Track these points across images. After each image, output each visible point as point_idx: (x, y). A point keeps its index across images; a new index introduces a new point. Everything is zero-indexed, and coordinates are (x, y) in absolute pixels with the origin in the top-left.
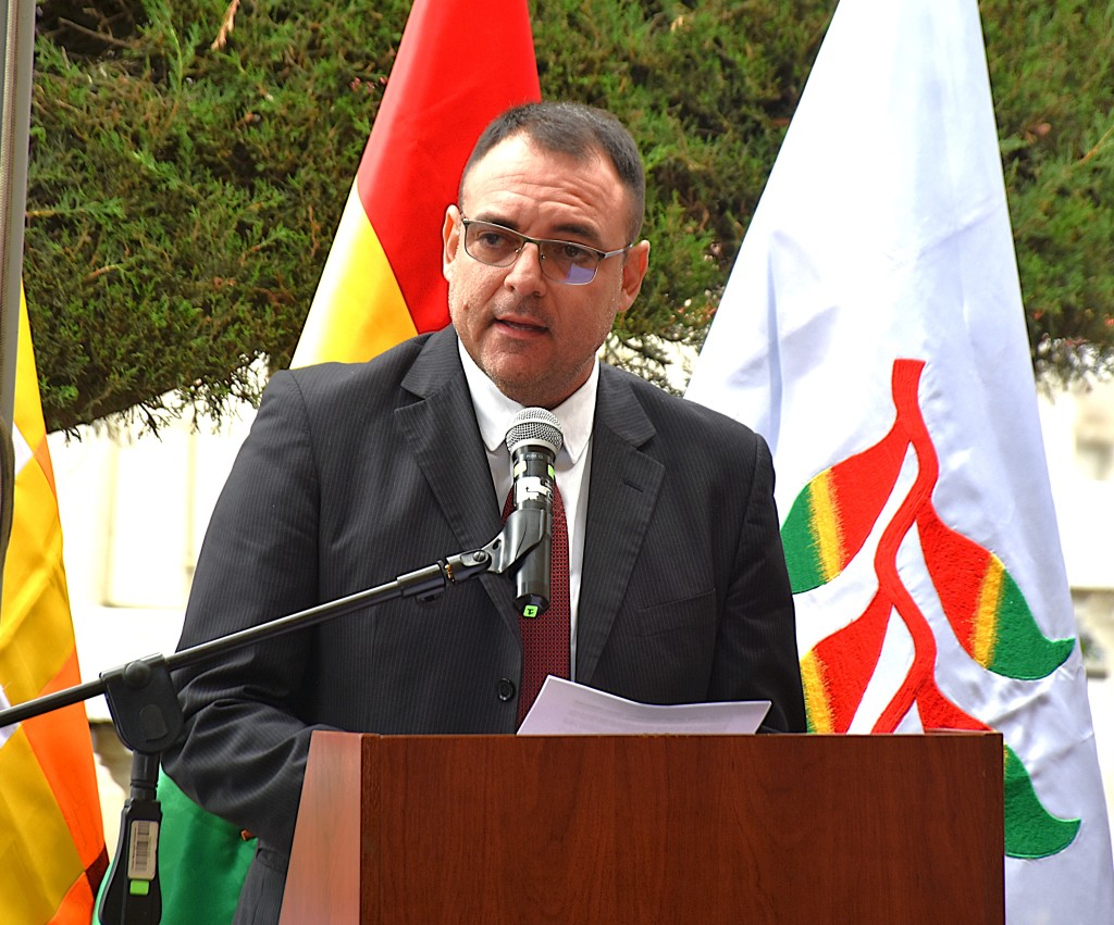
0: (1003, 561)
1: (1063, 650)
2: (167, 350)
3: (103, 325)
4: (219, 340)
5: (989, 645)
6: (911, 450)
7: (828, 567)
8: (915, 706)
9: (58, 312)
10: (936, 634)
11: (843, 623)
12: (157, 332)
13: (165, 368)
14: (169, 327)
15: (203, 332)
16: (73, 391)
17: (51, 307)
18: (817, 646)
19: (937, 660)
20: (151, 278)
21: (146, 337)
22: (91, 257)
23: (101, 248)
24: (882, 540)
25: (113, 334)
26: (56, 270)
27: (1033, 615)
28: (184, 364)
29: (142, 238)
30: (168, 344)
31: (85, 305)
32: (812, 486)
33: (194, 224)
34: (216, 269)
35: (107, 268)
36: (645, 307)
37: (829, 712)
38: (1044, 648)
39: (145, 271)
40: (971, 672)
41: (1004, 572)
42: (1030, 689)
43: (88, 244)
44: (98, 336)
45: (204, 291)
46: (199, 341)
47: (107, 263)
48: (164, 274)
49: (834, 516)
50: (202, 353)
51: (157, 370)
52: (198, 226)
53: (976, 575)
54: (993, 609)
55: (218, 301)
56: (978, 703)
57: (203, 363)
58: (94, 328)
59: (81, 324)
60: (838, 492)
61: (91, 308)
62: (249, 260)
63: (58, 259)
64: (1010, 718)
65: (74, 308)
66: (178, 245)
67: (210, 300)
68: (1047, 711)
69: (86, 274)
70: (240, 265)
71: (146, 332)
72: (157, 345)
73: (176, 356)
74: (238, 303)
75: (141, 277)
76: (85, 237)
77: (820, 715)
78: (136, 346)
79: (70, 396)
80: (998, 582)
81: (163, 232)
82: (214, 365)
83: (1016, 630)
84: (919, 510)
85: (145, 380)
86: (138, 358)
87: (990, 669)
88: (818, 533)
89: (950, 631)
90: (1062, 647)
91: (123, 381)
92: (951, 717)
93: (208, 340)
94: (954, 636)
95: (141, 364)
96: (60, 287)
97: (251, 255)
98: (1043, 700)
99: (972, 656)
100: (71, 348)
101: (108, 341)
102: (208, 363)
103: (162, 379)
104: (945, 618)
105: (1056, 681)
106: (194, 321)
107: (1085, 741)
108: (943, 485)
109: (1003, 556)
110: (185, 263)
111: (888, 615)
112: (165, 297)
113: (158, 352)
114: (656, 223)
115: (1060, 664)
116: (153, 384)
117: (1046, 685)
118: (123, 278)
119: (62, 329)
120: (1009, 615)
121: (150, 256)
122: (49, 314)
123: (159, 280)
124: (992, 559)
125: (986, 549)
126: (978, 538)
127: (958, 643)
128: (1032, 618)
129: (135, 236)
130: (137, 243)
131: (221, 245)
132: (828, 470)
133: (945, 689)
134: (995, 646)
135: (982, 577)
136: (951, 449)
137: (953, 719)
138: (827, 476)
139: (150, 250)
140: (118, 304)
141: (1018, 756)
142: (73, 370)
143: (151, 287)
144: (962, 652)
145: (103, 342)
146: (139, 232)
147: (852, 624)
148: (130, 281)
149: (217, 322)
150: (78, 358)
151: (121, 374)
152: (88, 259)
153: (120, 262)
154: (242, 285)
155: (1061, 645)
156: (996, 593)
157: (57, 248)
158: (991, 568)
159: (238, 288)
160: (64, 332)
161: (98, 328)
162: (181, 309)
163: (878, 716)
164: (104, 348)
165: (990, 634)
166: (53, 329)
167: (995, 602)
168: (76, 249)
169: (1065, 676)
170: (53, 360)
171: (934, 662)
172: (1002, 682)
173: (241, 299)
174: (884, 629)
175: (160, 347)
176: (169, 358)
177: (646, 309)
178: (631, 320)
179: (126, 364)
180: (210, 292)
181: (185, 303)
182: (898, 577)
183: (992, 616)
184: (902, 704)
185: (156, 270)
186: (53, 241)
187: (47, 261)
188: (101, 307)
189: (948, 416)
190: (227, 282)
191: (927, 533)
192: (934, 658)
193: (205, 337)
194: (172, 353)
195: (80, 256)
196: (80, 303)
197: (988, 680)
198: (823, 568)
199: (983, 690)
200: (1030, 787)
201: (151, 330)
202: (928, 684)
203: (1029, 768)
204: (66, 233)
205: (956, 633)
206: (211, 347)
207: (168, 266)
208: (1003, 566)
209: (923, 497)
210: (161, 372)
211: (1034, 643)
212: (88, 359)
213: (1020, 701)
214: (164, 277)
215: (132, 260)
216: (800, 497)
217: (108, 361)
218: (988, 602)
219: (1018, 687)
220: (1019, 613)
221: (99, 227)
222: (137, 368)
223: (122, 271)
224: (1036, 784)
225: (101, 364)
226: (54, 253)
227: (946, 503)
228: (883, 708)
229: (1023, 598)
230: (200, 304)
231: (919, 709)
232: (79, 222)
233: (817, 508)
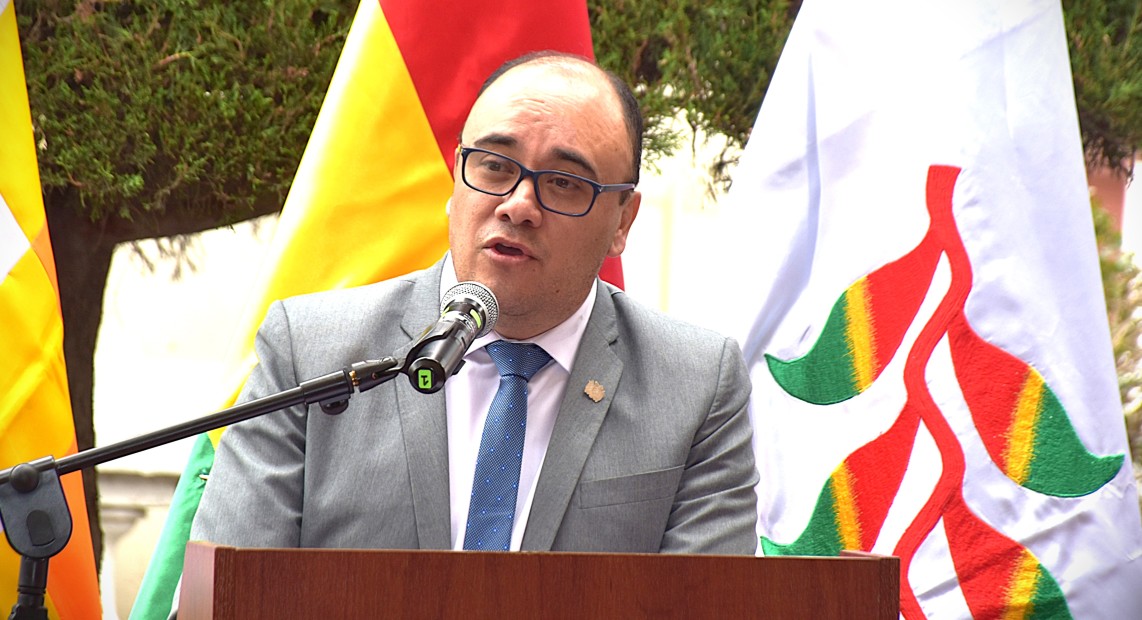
0: (1043, 373)
1: (1111, 466)
2: (238, 140)
3: (173, 113)
4: (290, 130)
5: (1025, 460)
6: (944, 259)
7: (862, 377)
8: (941, 522)
9: (126, 99)
10: (965, 449)
11: (873, 436)
12: (227, 122)
13: (236, 158)
14: (240, 116)
15: (275, 122)
16: (137, 181)
17: (120, 95)
18: (848, 458)
19: (966, 476)
20: (221, 67)
21: (215, 126)
22: (162, 45)
23: (173, 34)
24: (912, 351)
25: (182, 123)
26: (125, 57)
27: (1075, 430)
28: (254, 155)
29: (213, 25)
30: (239, 134)
31: (154, 92)
32: (848, 294)
33: (269, 14)
34: (290, 57)
35: (177, 55)
36: (744, 103)
37: (857, 527)
38: (1089, 464)
39: (215, 60)
40: (1003, 488)
41: (1044, 386)
42: (1070, 506)
43: (159, 31)
44: (166, 125)
45: (277, 80)
46: (269, 132)
47: (177, 50)
48: (236, 62)
49: (868, 325)
50: (273, 144)
51: (228, 160)
52: (272, 14)
53: (1011, 389)
54: (1031, 424)
55: (290, 93)
56: (1010, 521)
57: (274, 153)
58: (163, 117)
59: (150, 113)
60: (872, 301)
61: (159, 96)
62: (324, 49)
63: (128, 46)
64: (1045, 537)
65: (142, 95)
66: (252, 34)
67: (282, 90)
68: (1089, 530)
69: (155, 62)
70: (314, 54)
71: (216, 121)
72: (227, 134)
73: (247, 147)
74: (311, 94)
75: (213, 66)
76: (155, 25)
77: (849, 529)
78: (206, 136)
79: (135, 185)
80: (1037, 396)
81: (235, 19)
82: (285, 156)
83: (1055, 446)
84: (952, 321)
85: (215, 170)
86: (207, 148)
87: (1024, 486)
88: (853, 342)
89: (981, 446)
90: (1109, 464)
91: (192, 171)
92: (980, 535)
93: (280, 130)
94: (985, 452)
95: (212, 153)
96: (128, 74)
97: (325, 44)
98: (1084, 519)
99: (1005, 472)
100: (138, 137)
101: (177, 129)
102: (279, 153)
103: (232, 169)
104: (975, 433)
105: (1102, 498)
106: (266, 111)
107: (1132, 561)
108: (978, 295)
109: (1043, 369)
110: (258, 52)
111: (915, 428)
112: (237, 85)
113: (230, 143)
114: (759, 18)
115: (1107, 482)
116: (222, 175)
117: (1088, 503)
118: (193, 65)
119: (128, 117)
120: (1049, 430)
121: (222, 44)
122: (116, 101)
123: (231, 68)
124: (1030, 372)
125: (1025, 361)
126: (1016, 350)
127: (989, 459)
128: (1074, 433)
129: (207, 23)
130: (208, 30)
131: (296, 33)
132: (863, 278)
133: (974, 506)
134: (1032, 463)
135: (1019, 390)
136: (986, 257)
137: (983, 536)
138: (863, 283)
139: (223, 38)
140: (187, 93)
141: (1054, 575)
142: (140, 159)
143: (222, 75)
144: (994, 468)
145: (172, 130)
146: (212, 19)
147: (882, 438)
148: (200, 70)
149: (290, 112)
150: (147, 146)
151: (190, 164)
152: (158, 46)
153: (191, 49)
154: (316, 75)
155: (1108, 462)
156: (1035, 407)
157: (126, 35)
158: (1029, 382)
159: (311, 78)
160: (130, 120)
161: (168, 116)
162: (252, 98)
163: (903, 531)
164: (173, 137)
165: (1026, 449)
166: (121, 117)
167: (1033, 417)
168: (146, 35)
169: (1112, 493)
170: (120, 148)
171: (962, 478)
172: (1038, 500)
173: (315, 89)
174: (910, 443)
175: (231, 136)
176: (239, 148)
177: (745, 106)
178: (727, 117)
179: (195, 154)
180: (283, 81)
181: (257, 92)
182: (926, 390)
183: (1029, 431)
184: (927, 521)
185: (228, 58)
186: (124, 27)
187: (116, 46)
188: (171, 95)
189: (985, 224)
190: (300, 72)
191: (958, 345)
192: (963, 474)
193: (277, 127)
194: (242, 143)
195: (149, 43)
196: (150, 90)
197: (1021, 496)
198: (856, 379)
199: (1017, 507)
200: (1065, 608)
201: (221, 119)
202: (955, 499)
203: (1065, 589)
204: (136, 19)
205: (987, 449)
206: (282, 138)
207: (242, 55)
208: (1043, 379)
209: (956, 308)
210: (232, 162)
211: (1076, 459)
212: (155, 147)
213: (1058, 518)
214: (236, 66)
215: (203, 48)
216: (837, 304)
217: (177, 150)
218: (1025, 417)
219: (1056, 504)
220: (1060, 429)
221: (169, 14)
222: (206, 158)
223: (193, 59)
224: (1072, 605)
225: (170, 153)
226: (123, 39)
227: (980, 314)
228: (908, 524)
229: (1064, 412)
230: (272, 94)
231: (945, 526)
232: (151, 8)
233: (853, 316)
